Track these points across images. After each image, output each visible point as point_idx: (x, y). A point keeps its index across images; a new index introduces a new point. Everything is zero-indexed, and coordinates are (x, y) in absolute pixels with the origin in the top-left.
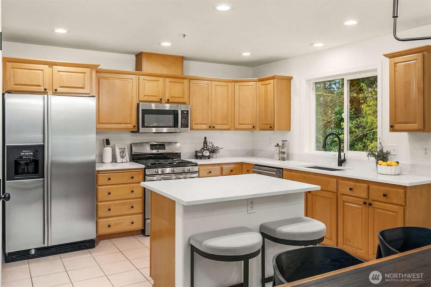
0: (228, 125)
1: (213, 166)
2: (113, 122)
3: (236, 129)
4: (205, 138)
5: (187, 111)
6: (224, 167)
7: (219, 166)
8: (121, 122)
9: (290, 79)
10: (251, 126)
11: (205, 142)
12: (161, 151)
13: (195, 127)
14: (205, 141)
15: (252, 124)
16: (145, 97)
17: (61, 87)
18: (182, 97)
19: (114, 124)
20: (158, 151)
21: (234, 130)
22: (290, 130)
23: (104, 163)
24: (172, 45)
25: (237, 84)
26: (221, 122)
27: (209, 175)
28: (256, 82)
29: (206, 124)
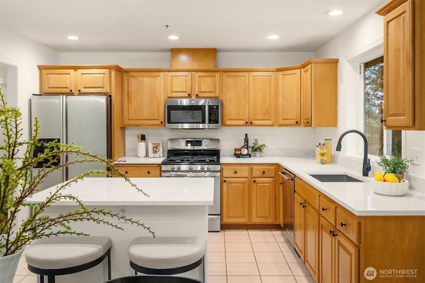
0: (271, 121)
1: (241, 166)
2: (141, 118)
3: (281, 125)
4: (246, 135)
5: (217, 106)
6: (254, 168)
7: (248, 166)
8: (149, 119)
9: (336, 62)
10: (294, 122)
11: (246, 140)
12: (196, 148)
13: (228, 122)
14: (246, 138)
15: (296, 119)
16: (174, 93)
17: (84, 88)
18: (213, 92)
19: (143, 120)
20: (194, 148)
21: (279, 127)
22: (336, 125)
23: (139, 157)
24: (180, 38)
25: (280, 73)
26: (261, 117)
27: (236, 175)
28: (300, 69)
29: (242, 120)
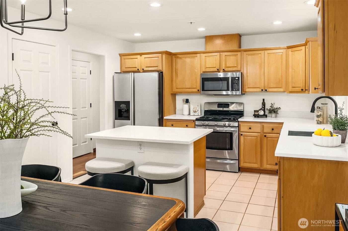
0: (283, 88)
1: (255, 124)
2: (184, 87)
3: (291, 92)
4: (264, 100)
5: (239, 78)
7: (260, 124)
8: (190, 88)
10: (299, 89)
11: (264, 104)
12: (225, 109)
13: (247, 90)
14: (263, 102)
15: (302, 87)
16: (207, 69)
17: (146, 67)
18: (236, 67)
19: (186, 88)
20: (223, 109)
21: (289, 93)
23: (184, 115)
24: (206, 29)
25: (290, 50)
26: (274, 86)
27: (250, 131)
28: (305, 46)
29: (259, 88)
